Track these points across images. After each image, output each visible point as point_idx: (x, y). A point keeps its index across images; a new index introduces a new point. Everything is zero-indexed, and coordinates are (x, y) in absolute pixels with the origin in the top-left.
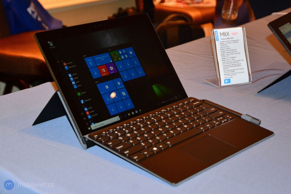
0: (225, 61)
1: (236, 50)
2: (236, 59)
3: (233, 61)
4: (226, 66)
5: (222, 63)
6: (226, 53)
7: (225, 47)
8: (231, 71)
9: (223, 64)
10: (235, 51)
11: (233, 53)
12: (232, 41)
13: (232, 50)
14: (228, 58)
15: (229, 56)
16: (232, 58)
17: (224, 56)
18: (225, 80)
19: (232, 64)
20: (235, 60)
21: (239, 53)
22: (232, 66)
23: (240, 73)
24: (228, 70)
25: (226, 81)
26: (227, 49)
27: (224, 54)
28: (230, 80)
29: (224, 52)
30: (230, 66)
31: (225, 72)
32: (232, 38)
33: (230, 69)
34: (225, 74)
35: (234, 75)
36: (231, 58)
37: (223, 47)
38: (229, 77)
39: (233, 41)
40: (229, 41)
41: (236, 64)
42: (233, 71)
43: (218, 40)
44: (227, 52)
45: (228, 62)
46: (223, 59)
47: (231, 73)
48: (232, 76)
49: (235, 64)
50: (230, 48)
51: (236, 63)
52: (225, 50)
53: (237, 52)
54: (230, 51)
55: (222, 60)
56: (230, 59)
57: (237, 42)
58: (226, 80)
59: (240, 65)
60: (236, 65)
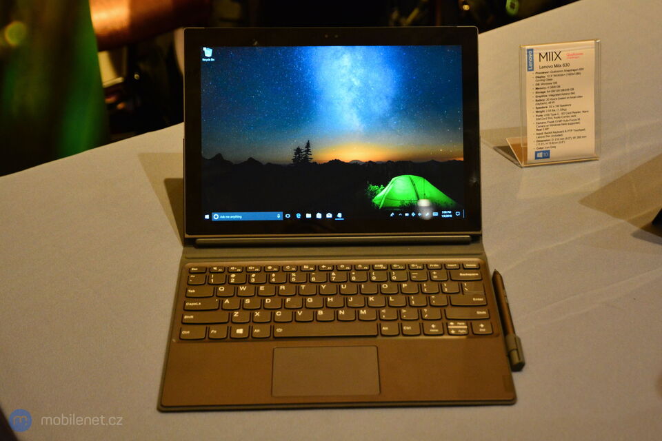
0: (542, 114)
1: (573, 89)
2: (569, 109)
3: (562, 114)
4: (544, 124)
5: (535, 118)
6: (548, 97)
7: (547, 84)
8: (554, 134)
9: (537, 119)
10: (570, 92)
11: (564, 96)
12: (565, 71)
13: (563, 90)
14: (551, 107)
15: (554, 102)
16: (562, 106)
17: (542, 102)
18: (536, 153)
19: (559, 119)
20: (568, 111)
21: (580, 97)
22: (558, 123)
23: (574, 138)
24: (547, 131)
25: (540, 155)
26: (552, 87)
27: (542, 98)
28: (549, 152)
29: (545, 94)
30: (555, 123)
31: (538, 136)
32: (568, 65)
33: (551, 129)
34: (538, 141)
35: (560, 142)
36: (558, 106)
37: (542, 84)
38: (547, 146)
39: (568, 71)
40: (558, 72)
41: (568, 119)
42: (559, 134)
43: (533, 70)
44: (550, 93)
45: (551, 116)
46: (539, 110)
47: (554, 138)
48: (553, 145)
49: (565, 119)
50: (559, 87)
51: (567, 117)
52: (546, 90)
53: (576, 95)
54: (559, 93)
55: (537, 112)
56: (556, 108)
57: (578, 73)
58: (541, 152)
59: (577, 121)
60: (567, 122)
